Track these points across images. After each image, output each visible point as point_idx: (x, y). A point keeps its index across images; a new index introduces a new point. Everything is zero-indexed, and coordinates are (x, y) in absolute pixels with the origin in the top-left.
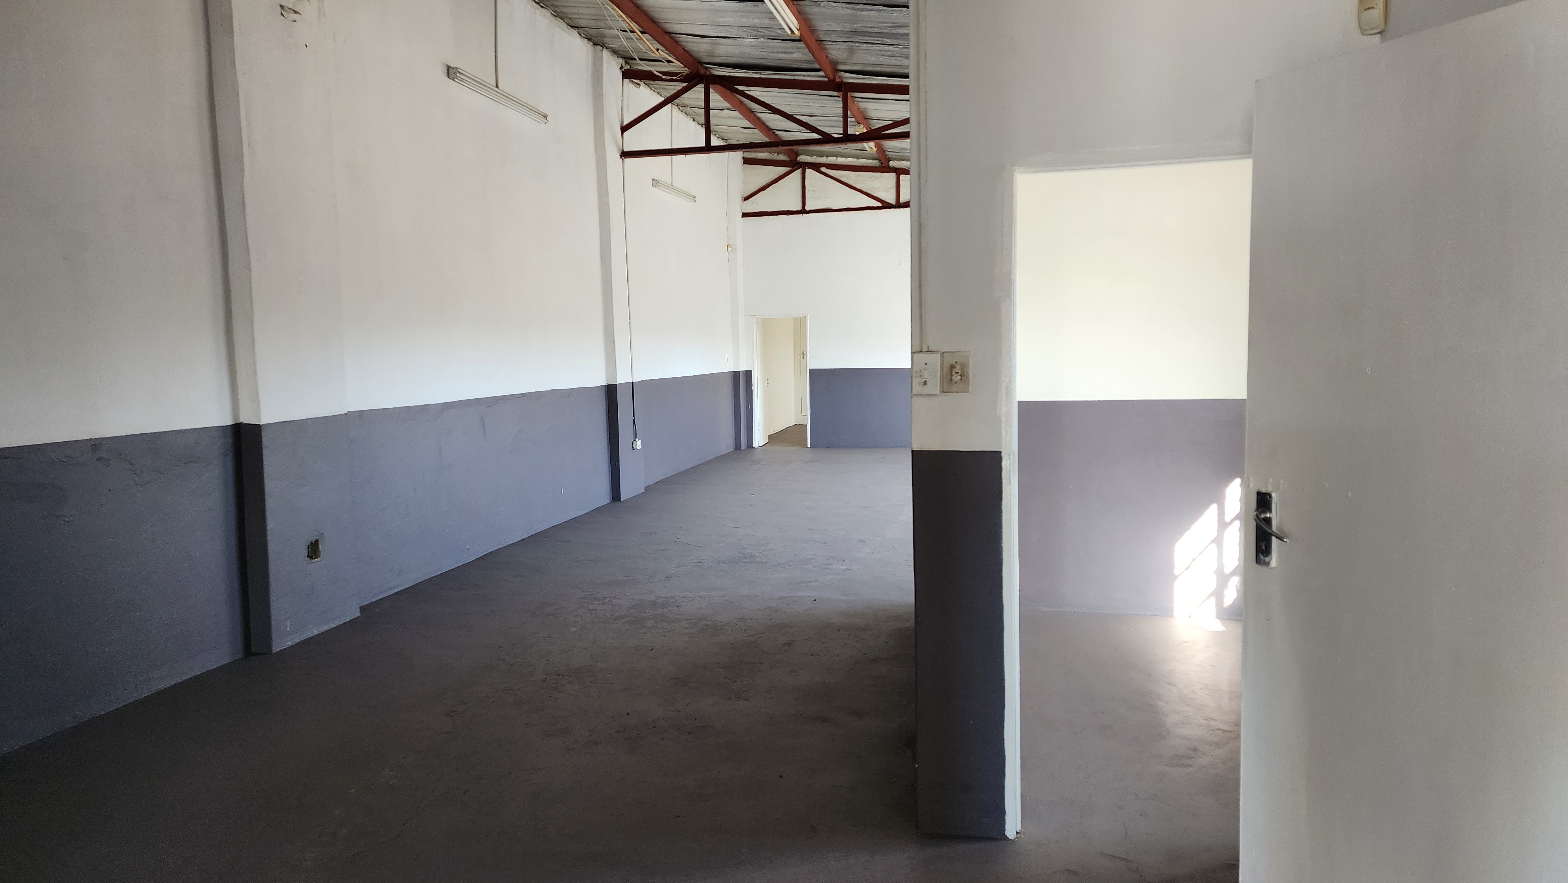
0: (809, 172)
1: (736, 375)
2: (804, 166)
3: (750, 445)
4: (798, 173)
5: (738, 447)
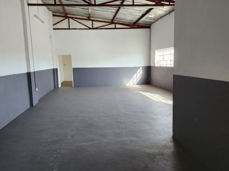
0: (70, 19)
1: (54, 69)
2: (69, 18)
3: (58, 87)
4: (67, 19)
5: (55, 88)
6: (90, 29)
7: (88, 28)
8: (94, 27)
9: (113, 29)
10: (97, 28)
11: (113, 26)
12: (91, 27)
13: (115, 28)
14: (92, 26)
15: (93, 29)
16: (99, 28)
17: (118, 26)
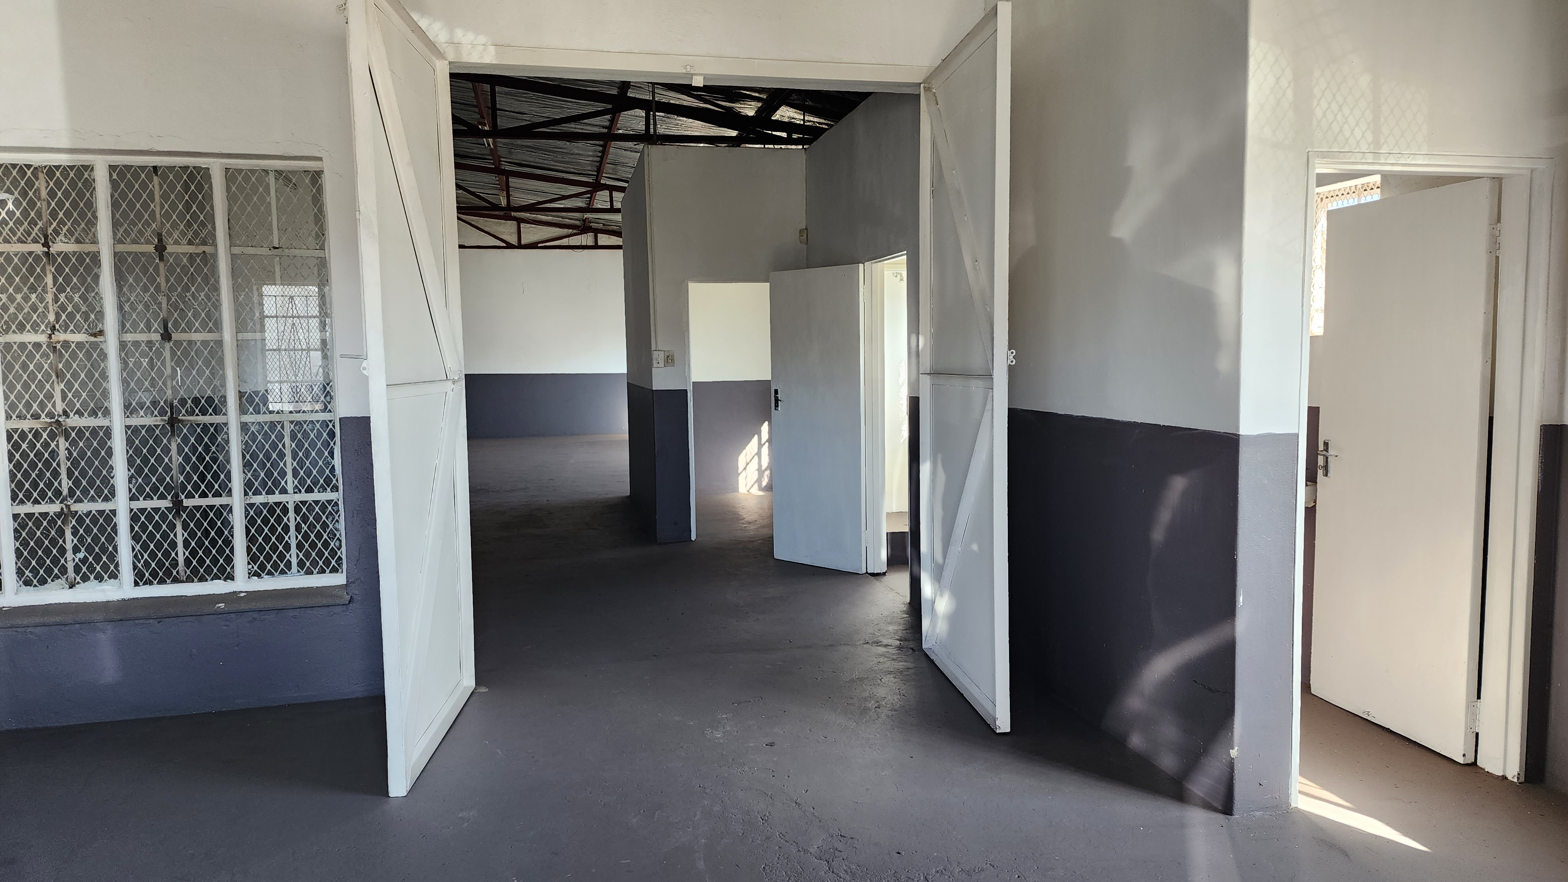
6: (509, 246)
7: (505, 245)
8: (523, 242)
9: (586, 251)
10: (533, 246)
11: (587, 239)
12: (513, 240)
13: (596, 247)
14: (516, 240)
15: (520, 246)
16: (539, 245)
17: (603, 240)
